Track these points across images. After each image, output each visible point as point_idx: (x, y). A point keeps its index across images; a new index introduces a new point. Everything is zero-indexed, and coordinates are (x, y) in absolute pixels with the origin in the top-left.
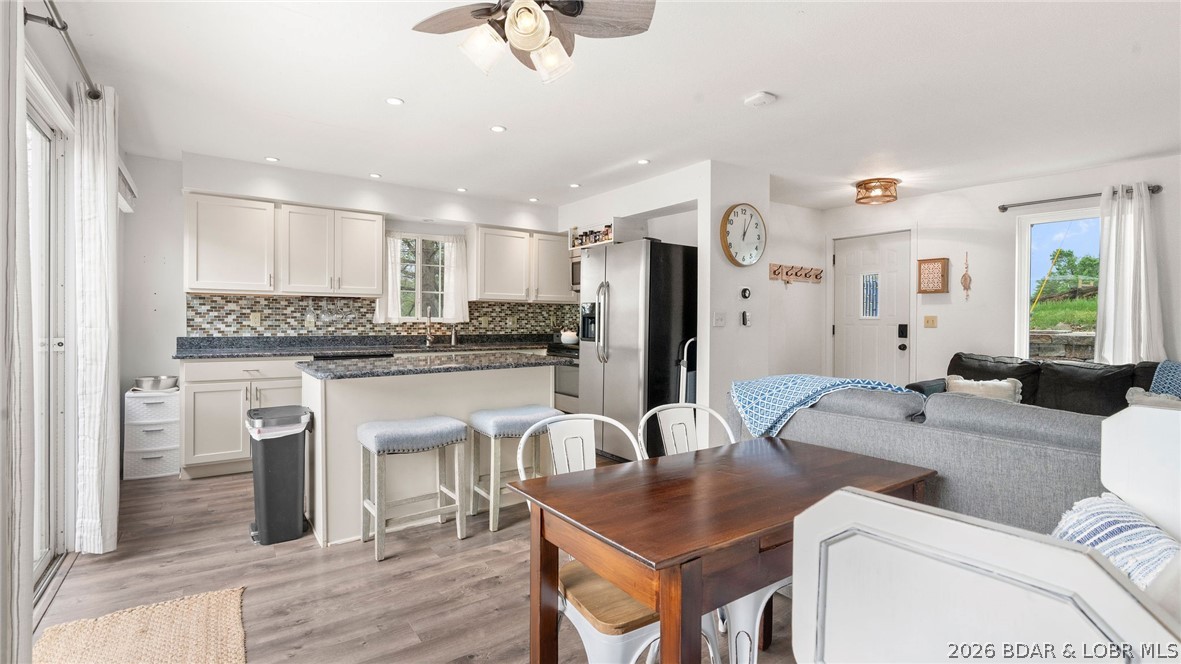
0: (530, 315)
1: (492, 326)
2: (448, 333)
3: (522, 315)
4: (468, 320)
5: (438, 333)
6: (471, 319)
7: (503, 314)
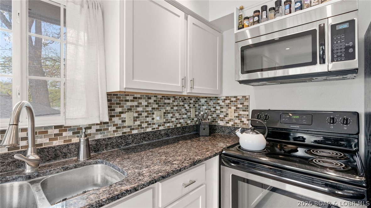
0: (175, 108)
1: (138, 123)
2: (75, 140)
3: (168, 108)
4: (107, 120)
5: (56, 143)
6: (111, 117)
7: (150, 109)
